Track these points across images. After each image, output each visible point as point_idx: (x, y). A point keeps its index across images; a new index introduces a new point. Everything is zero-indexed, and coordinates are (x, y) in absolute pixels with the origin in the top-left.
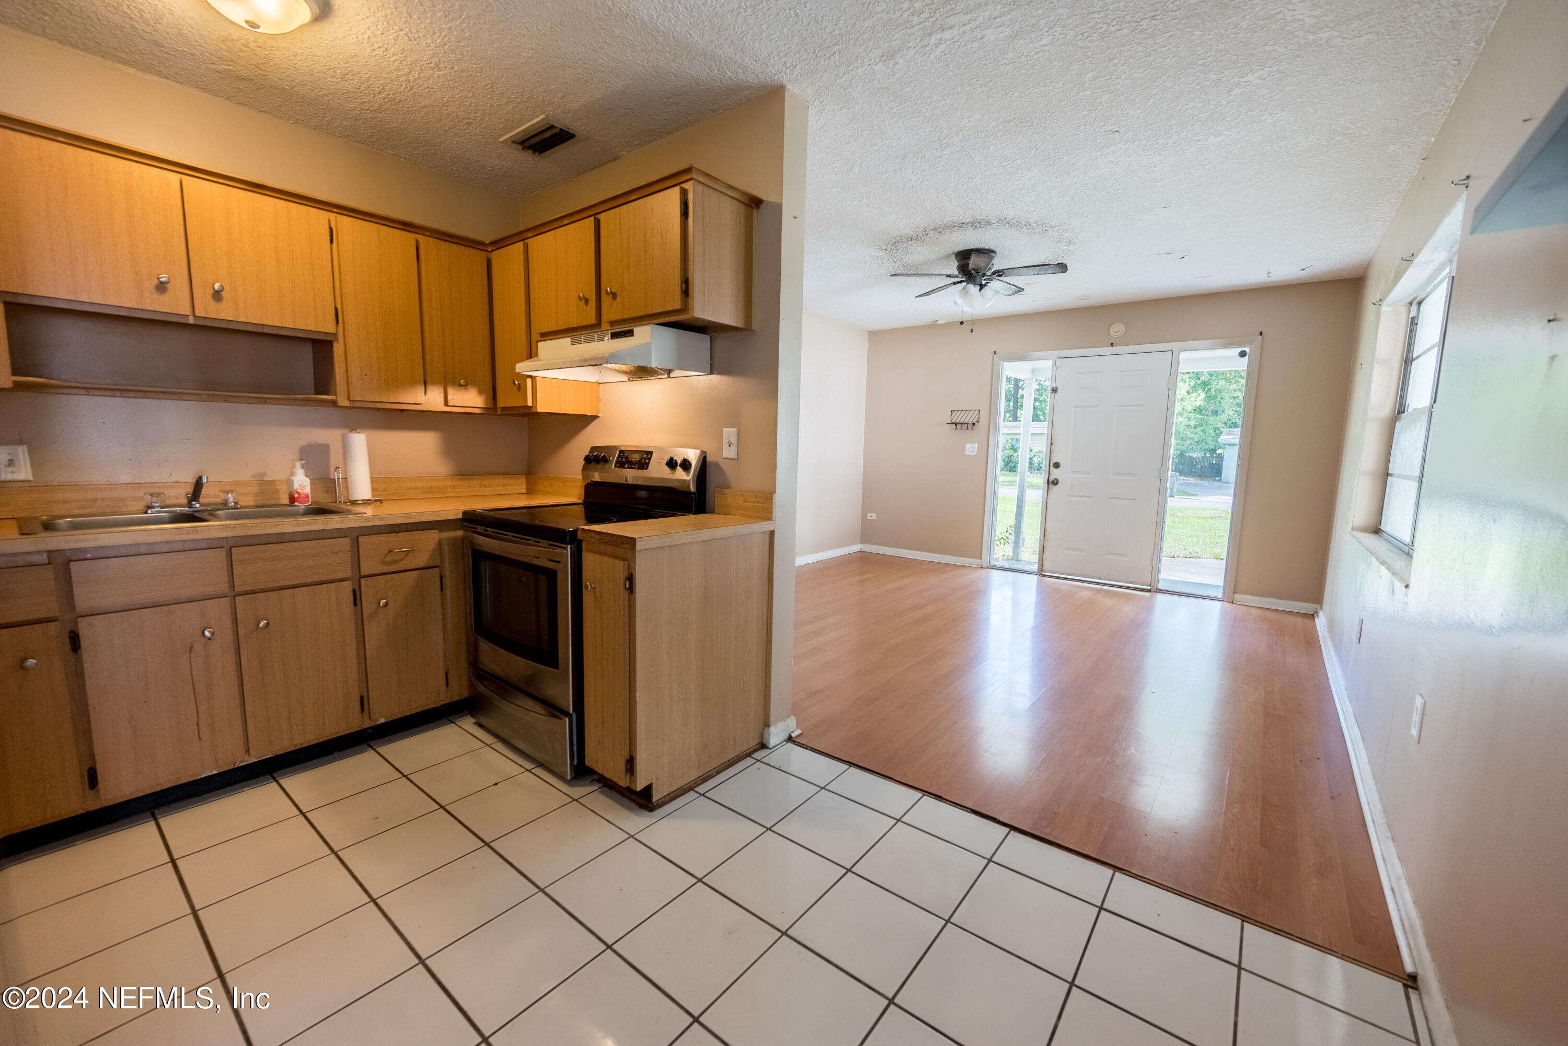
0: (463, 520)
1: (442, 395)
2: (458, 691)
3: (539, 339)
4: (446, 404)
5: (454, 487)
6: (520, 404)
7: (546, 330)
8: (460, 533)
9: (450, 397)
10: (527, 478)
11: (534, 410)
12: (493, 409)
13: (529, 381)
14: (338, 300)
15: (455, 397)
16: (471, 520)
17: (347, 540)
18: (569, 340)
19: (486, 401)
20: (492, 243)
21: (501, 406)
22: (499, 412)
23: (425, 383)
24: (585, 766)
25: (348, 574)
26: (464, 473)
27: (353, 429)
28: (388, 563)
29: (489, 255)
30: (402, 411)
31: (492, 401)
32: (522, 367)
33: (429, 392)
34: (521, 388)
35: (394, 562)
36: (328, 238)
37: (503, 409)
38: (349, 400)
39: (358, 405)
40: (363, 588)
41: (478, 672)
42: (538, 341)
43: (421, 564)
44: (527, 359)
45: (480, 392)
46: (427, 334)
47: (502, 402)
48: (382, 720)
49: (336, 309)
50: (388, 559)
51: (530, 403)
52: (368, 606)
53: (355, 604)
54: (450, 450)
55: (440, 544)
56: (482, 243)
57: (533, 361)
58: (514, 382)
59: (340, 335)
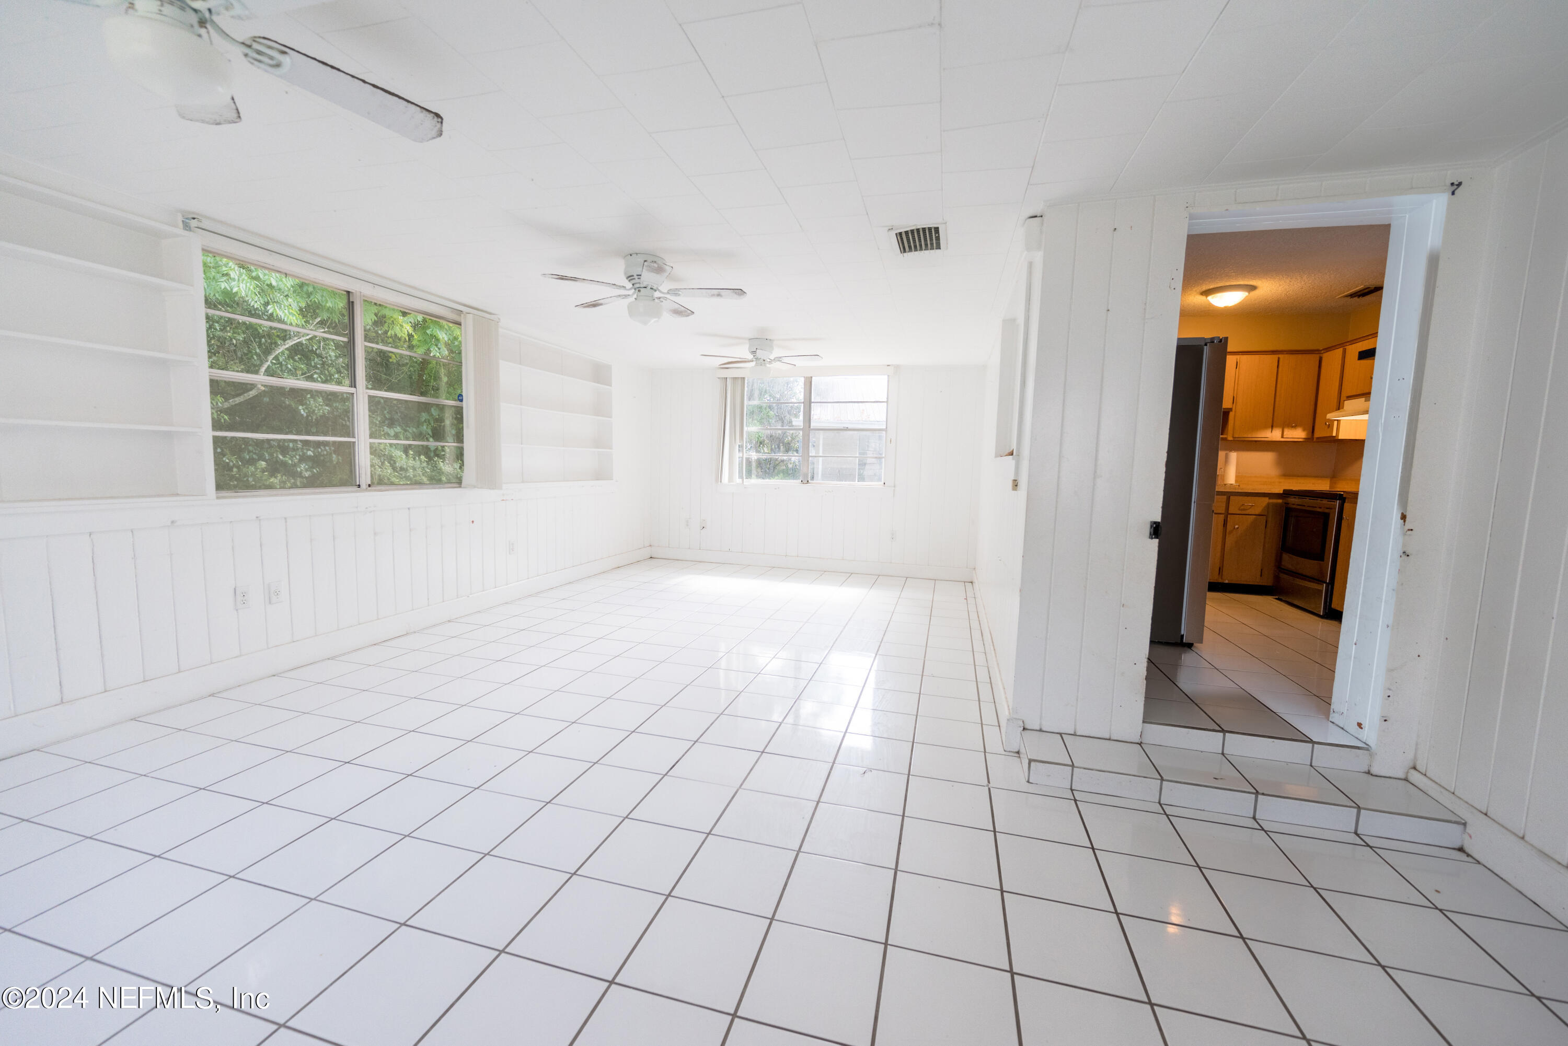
0: (1283, 494)
1: (1281, 433)
2: (1267, 581)
3: (1345, 399)
4: (1282, 437)
5: (1280, 482)
6: (1328, 435)
7: (1349, 395)
8: (1280, 501)
9: (1285, 433)
10: (1331, 480)
11: (1336, 438)
12: (1311, 438)
13: (1336, 423)
14: (1235, 392)
15: (1289, 433)
16: (1287, 493)
17: (1225, 497)
18: (1364, 399)
19: (1308, 434)
20: (1324, 349)
21: (1317, 437)
22: (1315, 439)
23: (1272, 427)
24: (1332, 608)
25: (1223, 512)
26: (1287, 475)
27: (1231, 451)
28: (1242, 510)
29: (1321, 355)
30: (1256, 441)
31: (1311, 434)
32: (1330, 416)
33: (1274, 431)
34: (1330, 426)
35: (1244, 510)
36: (1235, 367)
37: (1318, 438)
38: (1233, 437)
39: (1236, 439)
40: (1228, 519)
41: (1279, 568)
42: (1344, 401)
43: (1257, 513)
44: (1336, 410)
45: (1304, 430)
46: (1277, 403)
47: (1318, 434)
48: (1227, 582)
49: (1234, 397)
50: (1242, 508)
51: (1334, 434)
52: (1229, 528)
53: (1224, 526)
54: (1279, 463)
55: (1268, 504)
56: (1318, 350)
57: (1341, 412)
58: (1326, 424)
59: (1234, 409)
